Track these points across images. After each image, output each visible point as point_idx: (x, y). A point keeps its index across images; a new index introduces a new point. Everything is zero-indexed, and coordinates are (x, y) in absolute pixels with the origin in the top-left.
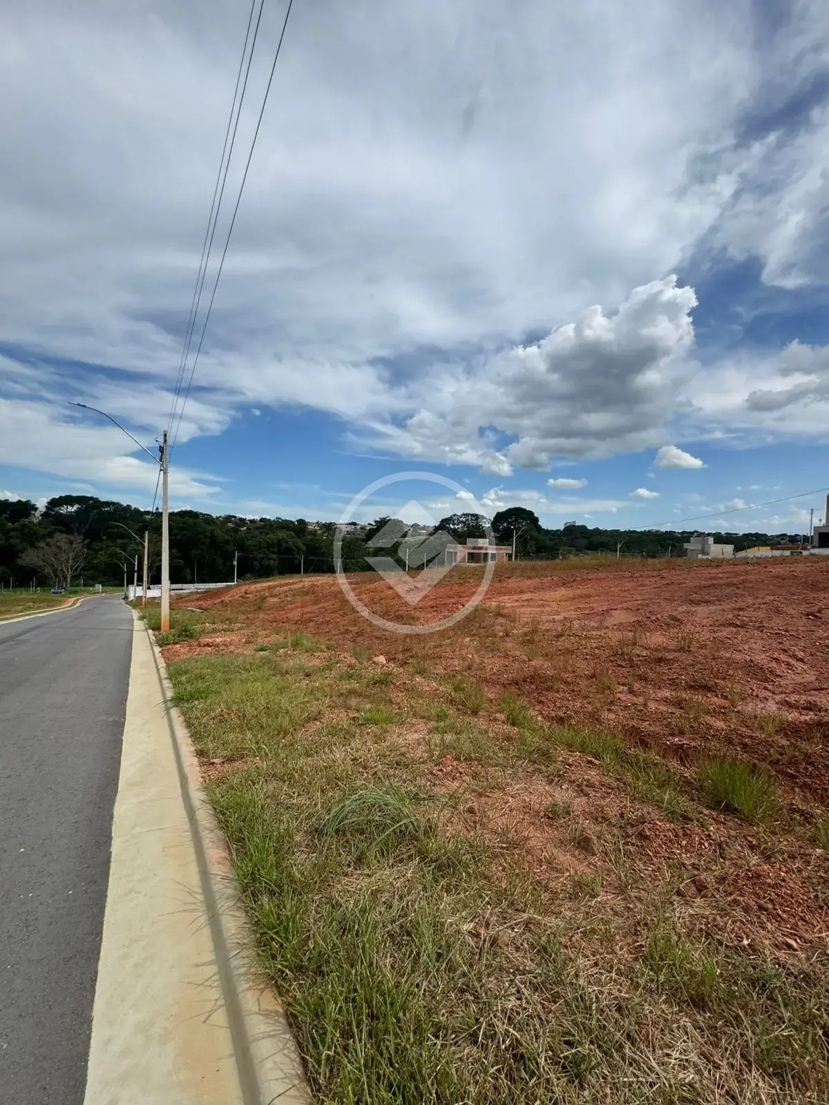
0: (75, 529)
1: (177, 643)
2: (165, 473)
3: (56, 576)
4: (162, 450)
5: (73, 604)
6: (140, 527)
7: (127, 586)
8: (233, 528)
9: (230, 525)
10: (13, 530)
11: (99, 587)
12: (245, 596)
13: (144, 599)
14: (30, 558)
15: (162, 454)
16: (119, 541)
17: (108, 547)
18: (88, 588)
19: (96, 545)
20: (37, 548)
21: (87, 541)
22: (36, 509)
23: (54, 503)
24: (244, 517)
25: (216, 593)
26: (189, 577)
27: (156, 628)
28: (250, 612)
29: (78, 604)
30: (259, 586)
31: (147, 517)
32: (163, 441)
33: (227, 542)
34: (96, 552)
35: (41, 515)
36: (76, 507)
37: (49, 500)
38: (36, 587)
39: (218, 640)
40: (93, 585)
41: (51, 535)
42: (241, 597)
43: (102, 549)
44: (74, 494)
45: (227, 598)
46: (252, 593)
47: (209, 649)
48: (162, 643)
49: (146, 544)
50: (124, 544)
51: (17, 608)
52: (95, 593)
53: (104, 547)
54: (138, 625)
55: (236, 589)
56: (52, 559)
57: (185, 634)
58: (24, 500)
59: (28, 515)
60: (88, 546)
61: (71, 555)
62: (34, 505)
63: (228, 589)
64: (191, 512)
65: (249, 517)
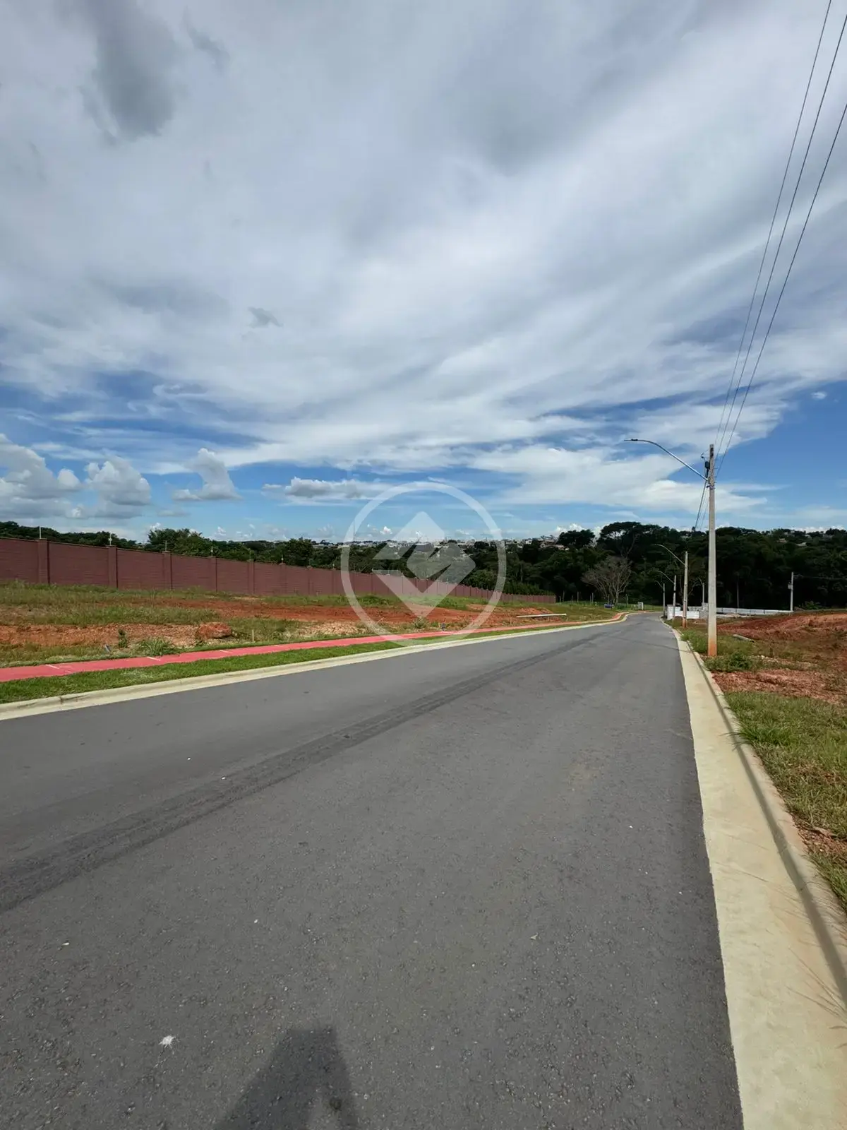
0: (621, 552)
1: (730, 672)
2: (712, 489)
3: (608, 593)
4: (708, 465)
5: (621, 618)
6: (677, 548)
7: (666, 605)
8: (786, 545)
9: (783, 541)
10: (580, 554)
11: (641, 605)
12: (810, 628)
13: (684, 619)
14: (590, 577)
15: (709, 470)
16: (658, 562)
17: (648, 568)
18: (632, 605)
19: (638, 567)
20: (594, 568)
21: (631, 562)
22: (594, 536)
23: (607, 530)
24: (802, 530)
25: (767, 622)
26: (730, 601)
27: (703, 651)
28: (821, 650)
29: (625, 619)
30: (831, 618)
31: (684, 537)
32: (709, 456)
33: (779, 561)
34: (638, 572)
35: (597, 541)
36: (622, 532)
37: (602, 528)
38: (594, 601)
39: (785, 678)
40: (636, 603)
41: (604, 558)
42: (805, 629)
43: (643, 570)
44: (621, 521)
45: (783, 628)
46: (821, 625)
47: (772, 685)
48: (714, 668)
49: (686, 565)
50: (664, 564)
51: (581, 617)
52: (637, 610)
53: (645, 568)
54: (683, 646)
55: (795, 620)
56: (605, 578)
57: (739, 663)
58: (586, 530)
59: (588, 541)
60: (633, 567)
61: (619, 575)
62: (592, 533)
63: (784, 618)
64: (731, 529)
65: (810, 529)
